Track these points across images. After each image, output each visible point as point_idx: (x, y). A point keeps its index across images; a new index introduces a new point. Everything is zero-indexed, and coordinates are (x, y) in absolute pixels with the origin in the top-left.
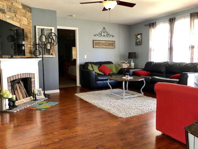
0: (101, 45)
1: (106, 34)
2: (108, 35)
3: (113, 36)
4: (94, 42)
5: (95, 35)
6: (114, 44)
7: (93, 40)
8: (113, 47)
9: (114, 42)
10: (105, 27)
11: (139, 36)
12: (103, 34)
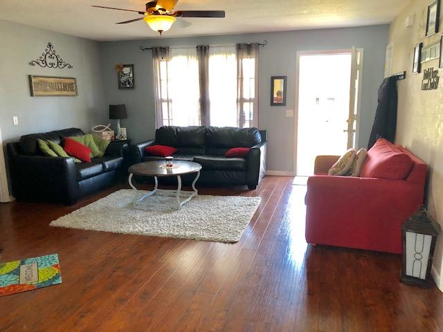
0: (48, 87)
1: (55, 61)
2: (59, 63)
3: (70, 67)
4: (33, 80)
5: (31, 64)
6: (74, 85)
7: (30, 77)
8: (74, 93)
9: (73, 81)
10: (51, 42)
11: (126, 70)
12: (49, 61)
